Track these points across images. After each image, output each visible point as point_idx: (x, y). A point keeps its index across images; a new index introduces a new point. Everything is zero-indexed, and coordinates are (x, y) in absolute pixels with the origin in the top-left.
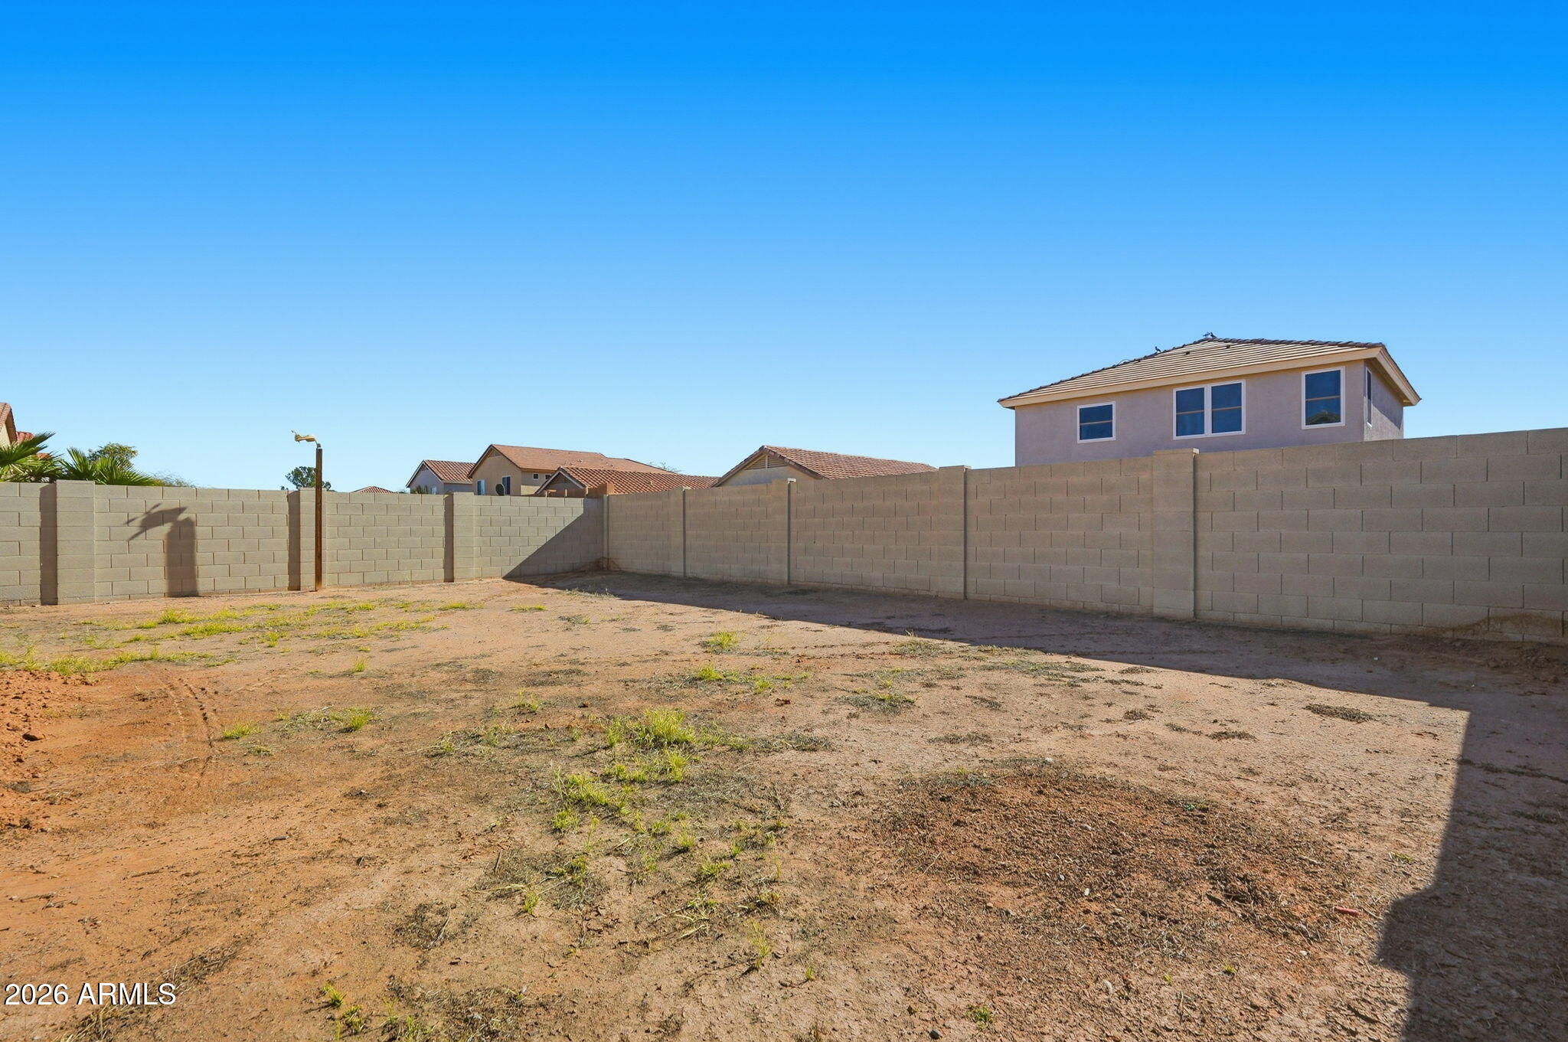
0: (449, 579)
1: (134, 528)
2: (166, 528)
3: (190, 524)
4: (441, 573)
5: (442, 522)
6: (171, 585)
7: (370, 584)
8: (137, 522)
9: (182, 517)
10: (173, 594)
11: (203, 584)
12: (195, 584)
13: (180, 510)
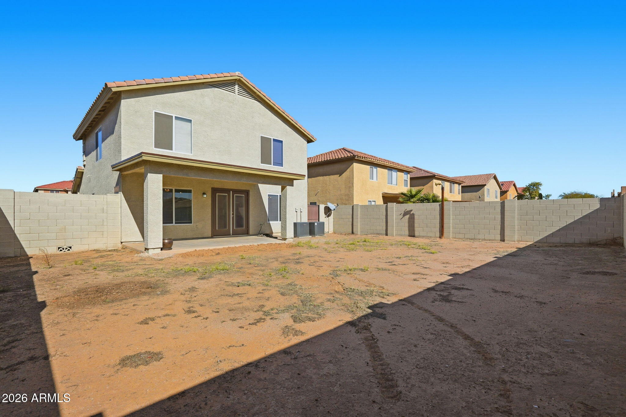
0: (503, 240)
1: (401, 216)
2: (408, 216)
3: (413, 214)
4: (498, 237)
5: (500, 214)
6: (409, 233)
7: (467, 239)
8: (402, 214)
9: (412, 213)
10: (410, 236)
11: (417, 234)
12: (414, 233)
13: (411, 210)
